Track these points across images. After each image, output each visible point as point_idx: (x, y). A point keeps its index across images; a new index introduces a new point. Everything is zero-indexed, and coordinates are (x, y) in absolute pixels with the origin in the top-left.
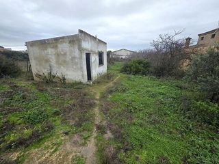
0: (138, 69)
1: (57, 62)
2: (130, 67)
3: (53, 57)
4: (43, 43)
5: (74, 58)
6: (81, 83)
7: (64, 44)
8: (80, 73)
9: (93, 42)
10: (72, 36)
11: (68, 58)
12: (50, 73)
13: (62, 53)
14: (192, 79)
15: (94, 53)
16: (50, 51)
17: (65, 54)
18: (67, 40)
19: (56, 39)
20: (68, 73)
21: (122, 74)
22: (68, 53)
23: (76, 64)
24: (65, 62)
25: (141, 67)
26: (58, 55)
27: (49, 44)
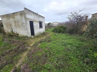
0: (61, 30)
1: (15, 26)
2: (57, 29)
3: (13, 23)
4: (8, 16)
5: (23, 23)
6: (27, 37)
7: (18, 16)
8: (26, 32)
9: (35, 16)
10: (21, 11)
11: (20, 24)
12: (12, 31)
13: (17, 21)
14: (89, 35)
15: (36, 21)
16: (11, 20)
17: (18, 21)
18: (19, 14)
19: (14, 14)
20: (21, 31)
21: (53, 33)
22: (20, 21)
23: (24, 26)
24: (19, 25)
25: (62, 29)
26: (15, 22)
27: (11, 16)
